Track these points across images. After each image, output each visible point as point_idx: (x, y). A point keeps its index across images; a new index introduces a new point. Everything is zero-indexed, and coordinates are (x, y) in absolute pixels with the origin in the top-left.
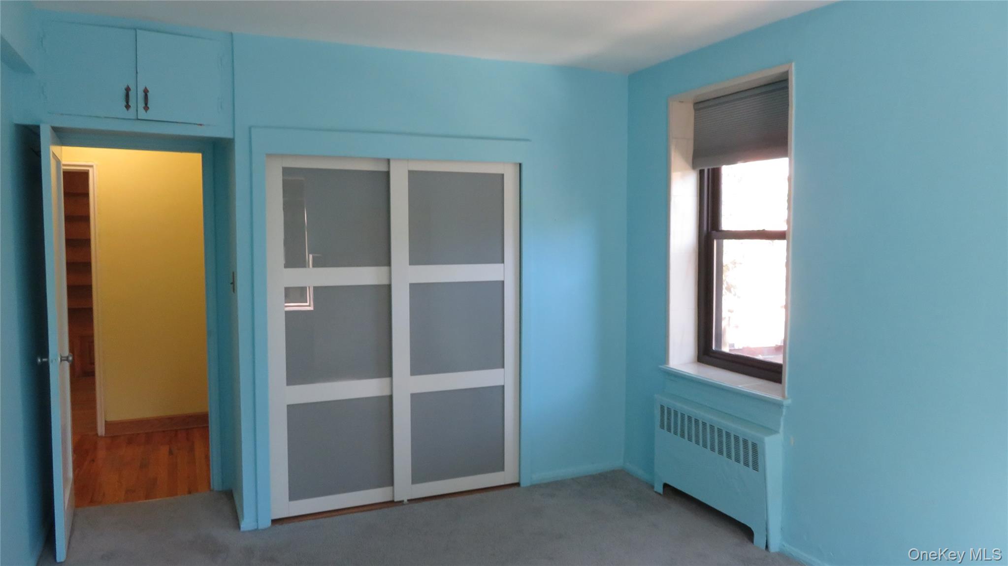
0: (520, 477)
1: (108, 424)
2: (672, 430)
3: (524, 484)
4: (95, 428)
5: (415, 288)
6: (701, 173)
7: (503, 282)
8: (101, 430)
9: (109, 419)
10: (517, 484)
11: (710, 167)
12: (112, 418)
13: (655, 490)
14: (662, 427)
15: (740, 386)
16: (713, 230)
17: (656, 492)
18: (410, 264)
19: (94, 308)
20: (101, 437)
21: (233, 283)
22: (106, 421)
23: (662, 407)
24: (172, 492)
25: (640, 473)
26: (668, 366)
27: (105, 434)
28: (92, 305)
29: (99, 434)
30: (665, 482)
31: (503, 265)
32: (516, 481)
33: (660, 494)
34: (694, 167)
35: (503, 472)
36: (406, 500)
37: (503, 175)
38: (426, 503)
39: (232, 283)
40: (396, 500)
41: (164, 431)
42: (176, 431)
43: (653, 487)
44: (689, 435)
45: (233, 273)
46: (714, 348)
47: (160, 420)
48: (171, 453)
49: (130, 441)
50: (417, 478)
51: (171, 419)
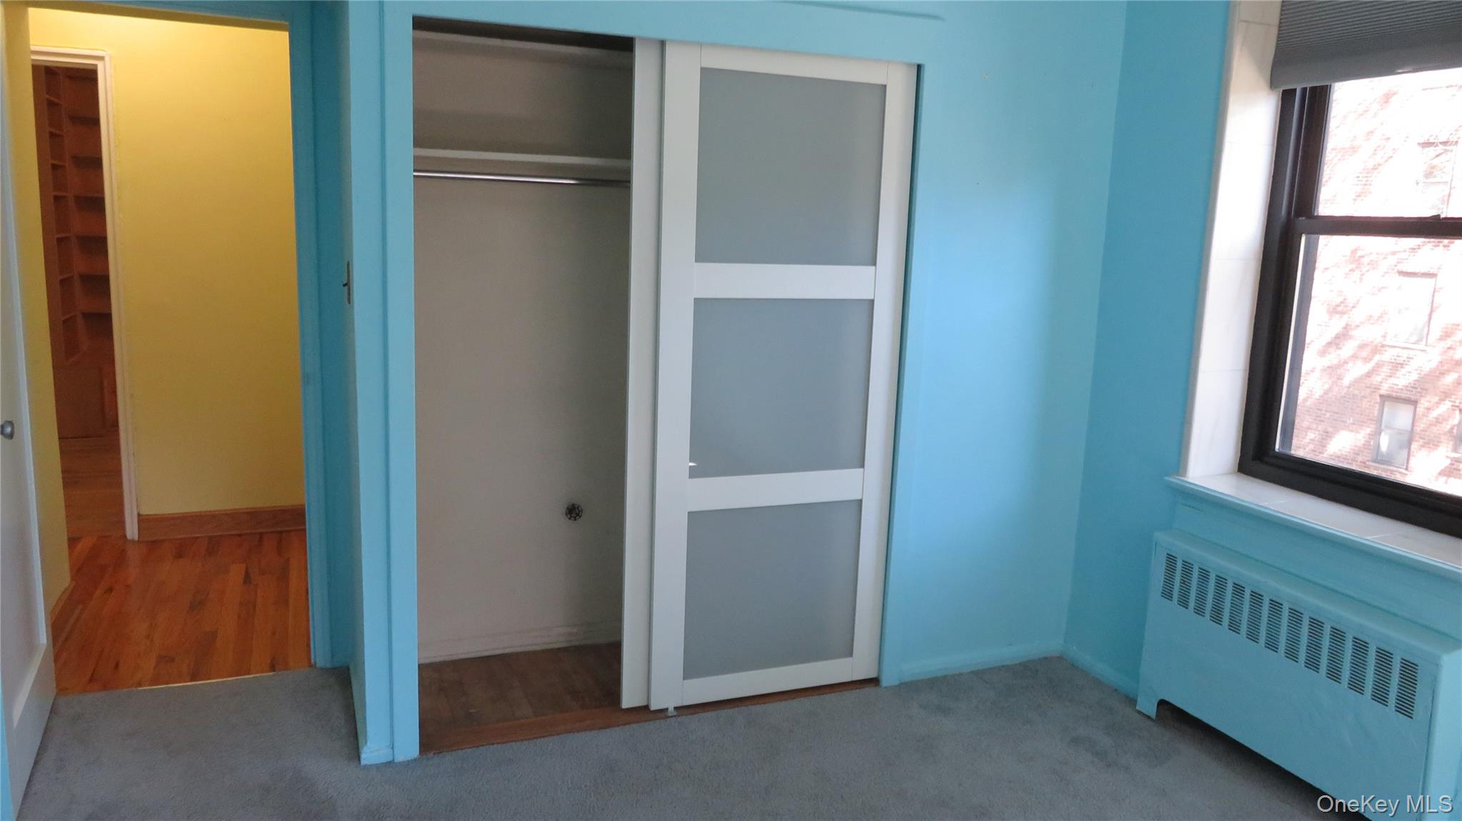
0: (880, 670)
1: (142, 519)
2: (1192, 604)
3: (886, 681)
4: (121, 523)
5: (704, 307)
6: (1287, 97)
7: (872, 301)
8: (132, 531)
9: (145, 511)
10: (874, 681)
11: (1309, 85)
12: (150, 509)
13: (1138, 708)
14: (1167, 594)
15: (1368, 538)
16: (1301, 216)
17: (1140, 712)
18: (697, 261)
19: (113, 314)
20: (133, 541)
21: (347, 285)
22: (139, 515)
23: (1171, 560)
24: (241, 668)
25: (1104, 670)
26: (1186, 479)
27: (139, 538)
28: (111, 310)
29: (129, 536)
30: (1162, 698)
31: (874, 267)
32: (872, 675)
33: (1149, 717)
34: (1273, 84)
35: (851, 659)
36: (671, 709)
37: (885, 87)
38: (710, 715)
39: (345, 285)
40: (653, 707)
41: (240, 535)
42: (261, 535)
43: (1132, 701)
44: (1231, 619)
45: (348, 265)
46: (1277, 447)
47: (233, 516)
48: (247, 579)
49: (181, 551)
50: (692, 669)
51: (253, 515)
